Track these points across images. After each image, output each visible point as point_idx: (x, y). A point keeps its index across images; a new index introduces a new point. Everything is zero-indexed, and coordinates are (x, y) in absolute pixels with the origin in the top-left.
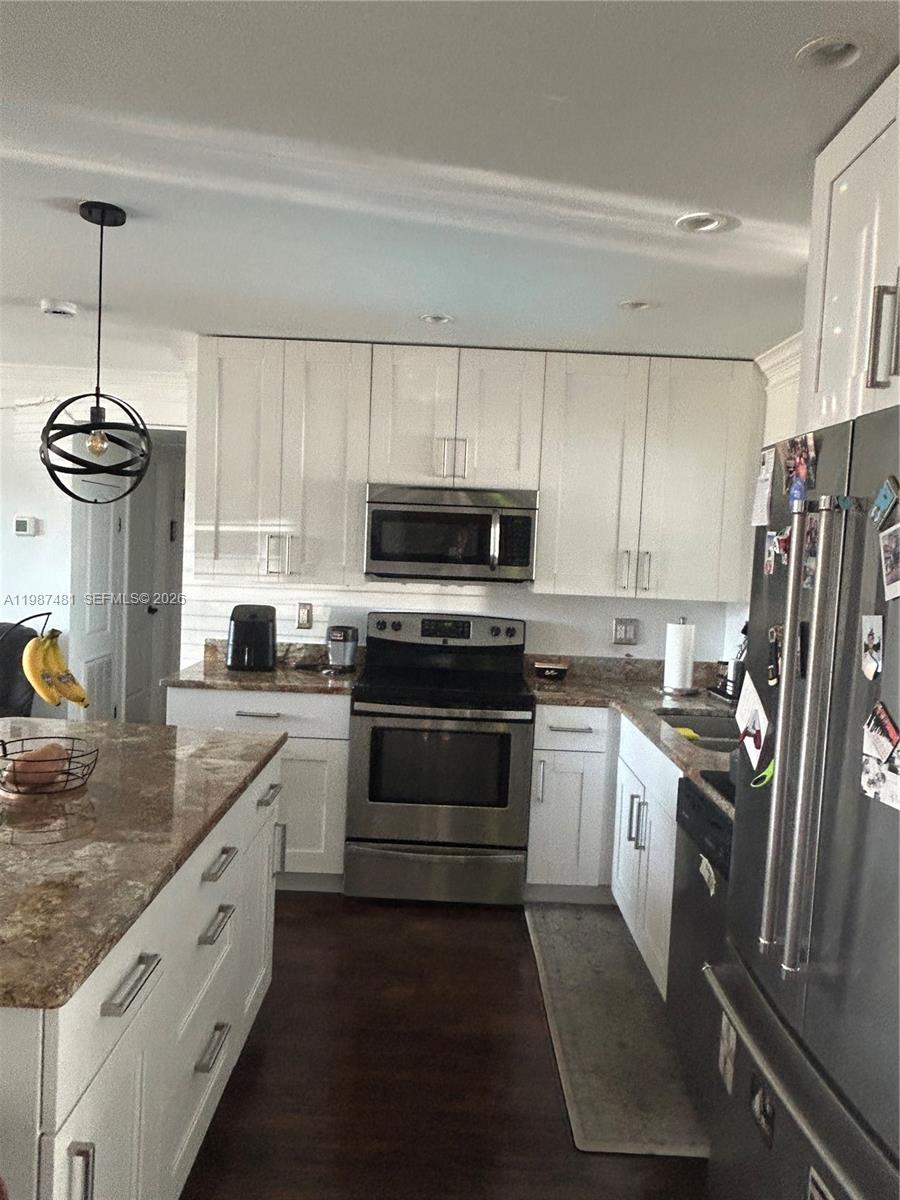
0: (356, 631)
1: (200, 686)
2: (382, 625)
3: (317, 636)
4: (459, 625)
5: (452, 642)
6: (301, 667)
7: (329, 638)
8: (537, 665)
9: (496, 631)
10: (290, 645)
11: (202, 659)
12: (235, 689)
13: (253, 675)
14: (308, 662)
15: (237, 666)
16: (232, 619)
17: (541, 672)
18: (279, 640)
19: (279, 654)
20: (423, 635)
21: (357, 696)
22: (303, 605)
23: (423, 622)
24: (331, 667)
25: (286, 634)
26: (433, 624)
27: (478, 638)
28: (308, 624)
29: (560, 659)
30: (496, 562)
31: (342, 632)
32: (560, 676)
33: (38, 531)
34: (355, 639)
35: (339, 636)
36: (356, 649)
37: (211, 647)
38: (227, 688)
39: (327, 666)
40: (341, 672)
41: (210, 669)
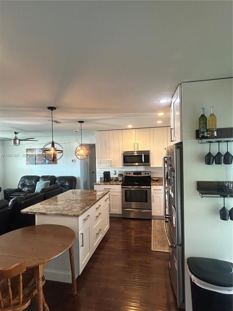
0: (123, 175)
1: (99, 184)
2: (127, 174)
3: (117, 176)
4: (140, 173)
5: (138, 176)
6: (115, 181)
7: (118, 176)
8: (153, 179)
9: (146, 174)
10: (113, 177)
11: (100, 180)
12: (104, 185)
13: (107, 182)
14: (116, 180)
15: (104, 181)
16: (103, 174)
17: (154, 180)
18: (111, 177)
19: (111, 179)
20: (134, 175)
21: (122, 185)
22: (114, 171)
23: (134, 173)
24: (119, 181)
25: (112, 176)
26: (135, 173)
27: (143, 175)
28: (115, 174)
29: (157, 178)
30: (144, 162)
31: (121, 175)
32: (157, 181)
33: (75, 161)
34: (123, 176)
35: (120, 175)
36: (123, 178)
37: (101, 178)
38: (103, 185)
39: (118, 180)
40: (120, 181)
41: (101, 181)
